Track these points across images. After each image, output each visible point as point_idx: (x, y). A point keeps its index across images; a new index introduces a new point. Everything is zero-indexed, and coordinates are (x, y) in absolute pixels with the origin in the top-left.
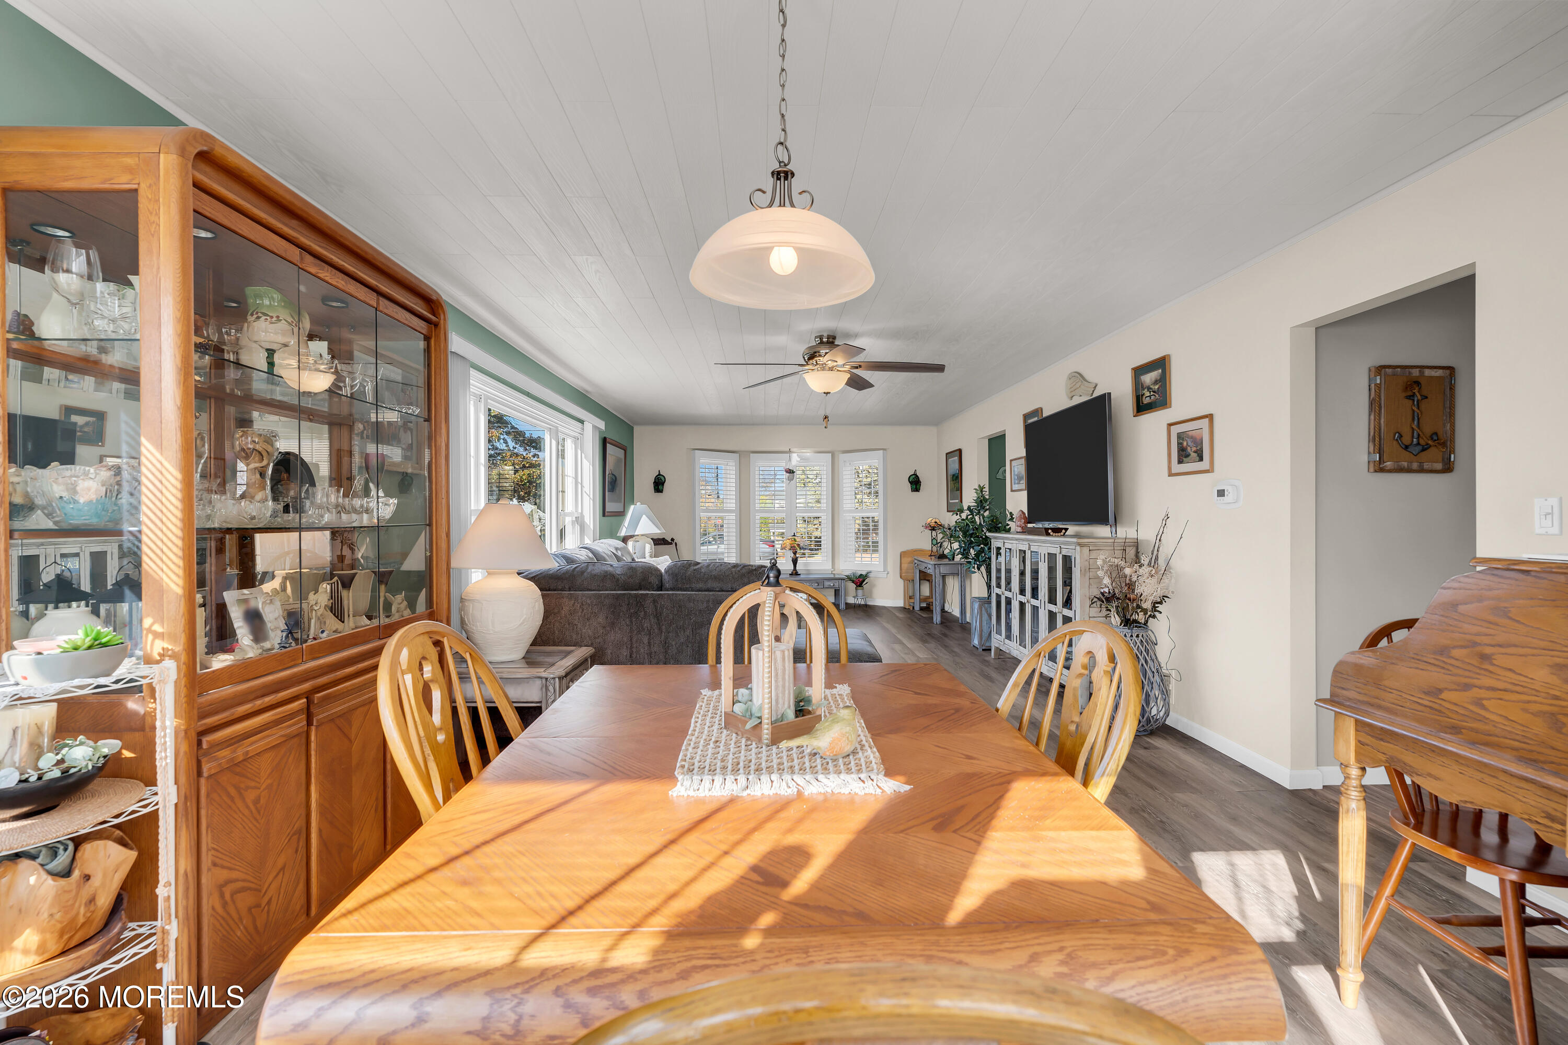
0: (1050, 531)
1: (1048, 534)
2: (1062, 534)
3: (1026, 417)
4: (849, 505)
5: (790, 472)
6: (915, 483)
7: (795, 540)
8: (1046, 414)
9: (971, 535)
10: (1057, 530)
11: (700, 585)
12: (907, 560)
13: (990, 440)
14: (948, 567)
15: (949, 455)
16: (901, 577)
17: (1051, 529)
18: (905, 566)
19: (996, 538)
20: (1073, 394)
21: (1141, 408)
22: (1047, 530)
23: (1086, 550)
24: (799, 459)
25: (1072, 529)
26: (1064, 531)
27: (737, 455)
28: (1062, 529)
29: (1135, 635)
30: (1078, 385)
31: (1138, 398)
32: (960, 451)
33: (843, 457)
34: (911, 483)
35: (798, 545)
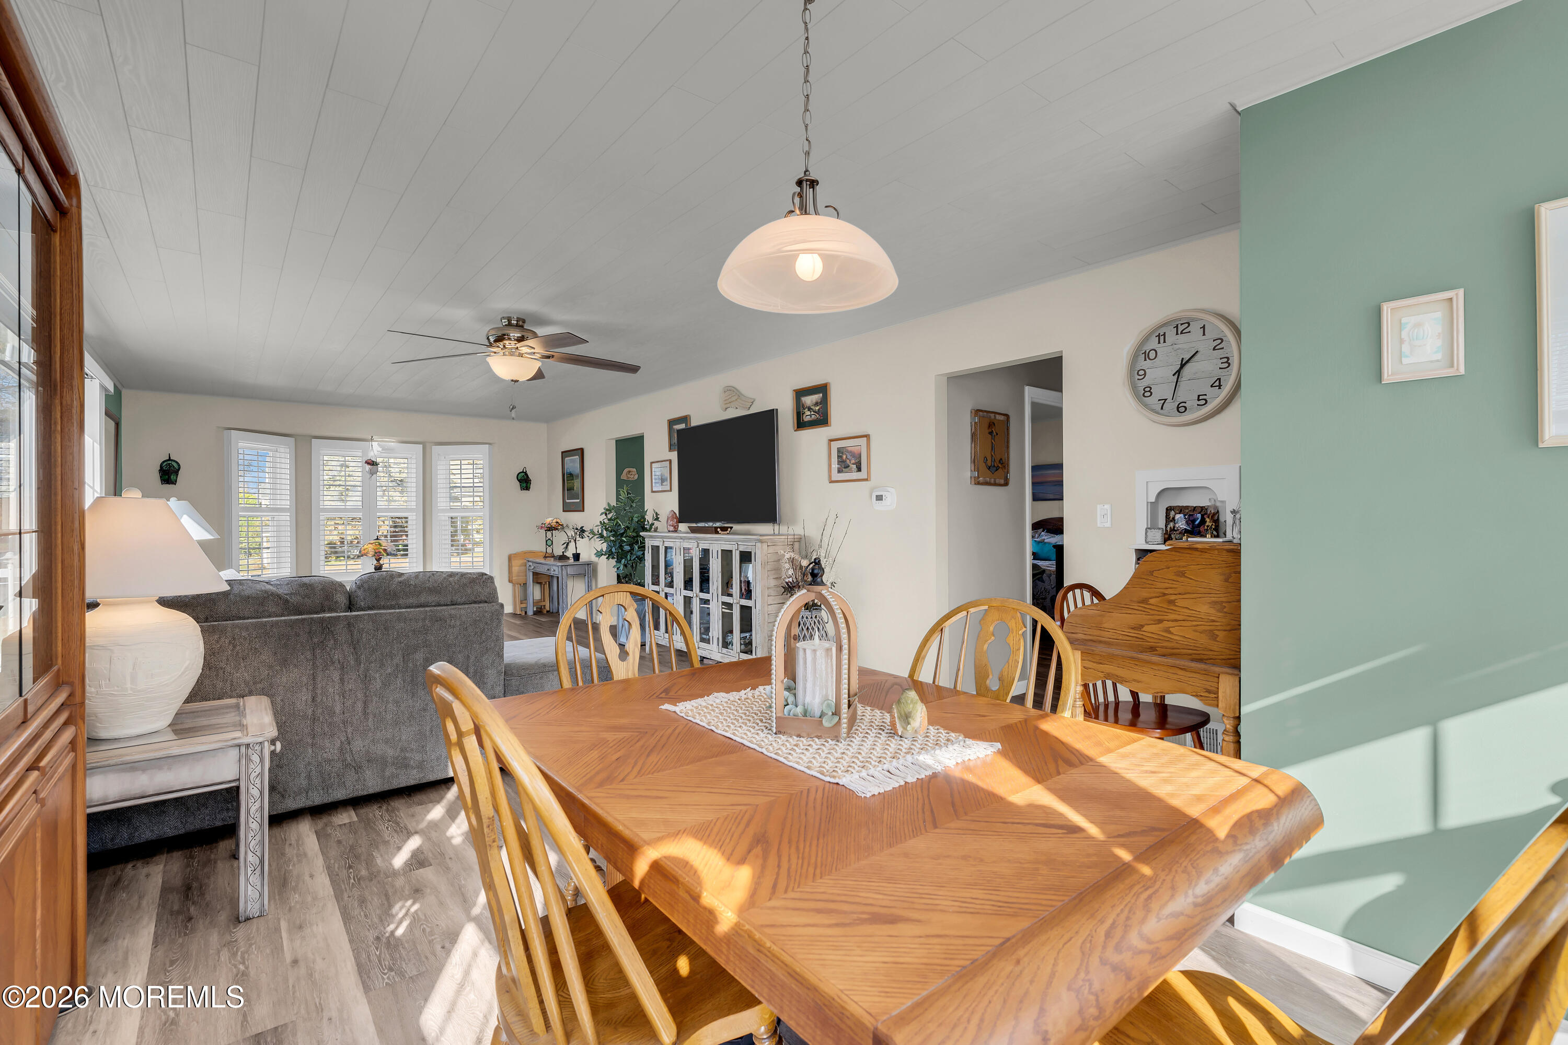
0: (719, 530)
1: (717, 533)
2: (728, 532)
3: (672, 423)
4: (444, 504)
5: (372, 463)
6: (525, 481)
7: (380, 545)
8: (694, 423)
9: (622, 535)
10: (724, 529)
11: (411, 601)
12: (517, 564)
13: (616, 441)
14: (575, 568)
15: (565, 454)
16: (510, 581)
17: (719, 527)
18: (515, 569)
19: (651, 537)
20: (728, 405)
21: (801, 424)
22: (716, 528)
23: (765, 546)
24: (380, 449)
25: (737, 527)
26: (729, 529)
27: (292, 440)
28: (728, 527)
29: (814, 617)
30: (734, 399)
31: (799, 415)
32: (582, 450)
33: (436, 449)
34: (520, 481)
35: (385, 550)
